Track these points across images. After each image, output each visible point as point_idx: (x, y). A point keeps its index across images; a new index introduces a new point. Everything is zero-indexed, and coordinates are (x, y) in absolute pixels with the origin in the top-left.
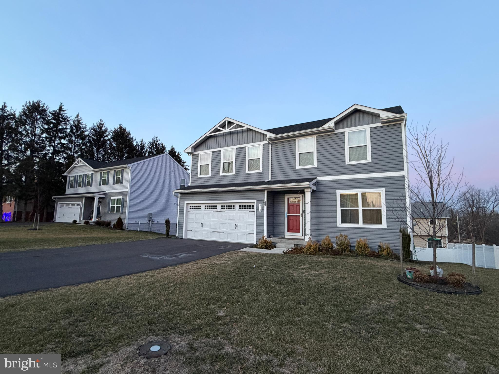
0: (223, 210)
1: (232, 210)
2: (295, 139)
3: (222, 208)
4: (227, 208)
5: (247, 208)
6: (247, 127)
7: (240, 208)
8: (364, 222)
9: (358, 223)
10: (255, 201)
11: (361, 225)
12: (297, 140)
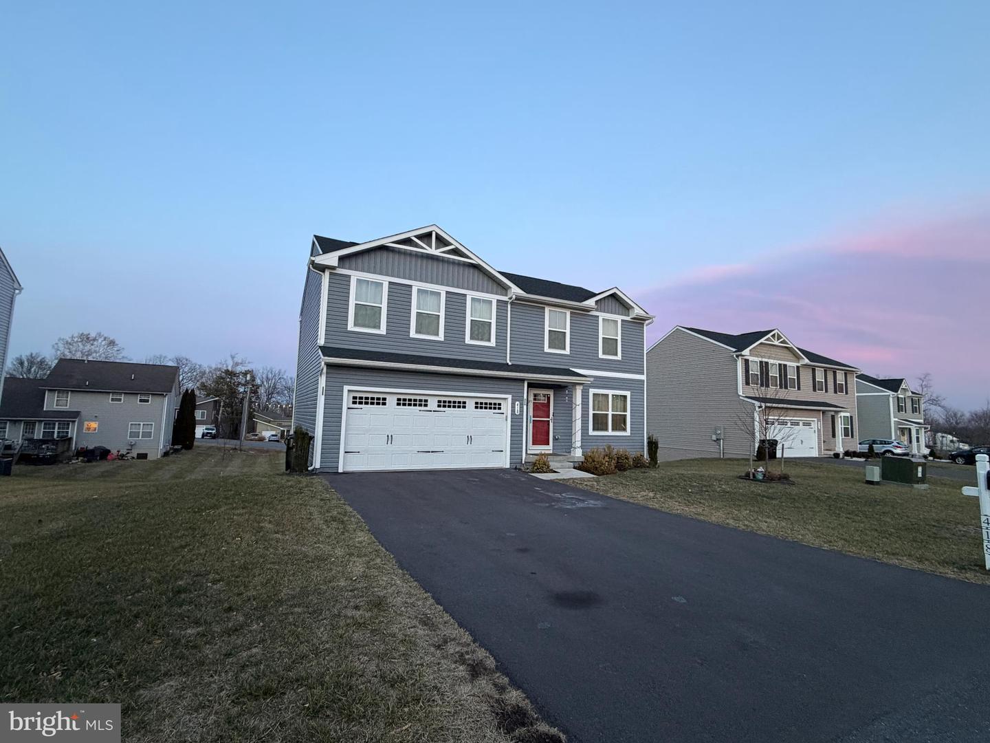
0: (442, 409)
1: (461, 409)
2: (544, 308)
3: (439, 406)
4: (449, 407)
5: (490, 408)
6: (475, 261)
7: (476, 408)
8: (613, 430)
9: (606, 429)
10: (509, 397)
11: (610, 432)
12: (547, 309)
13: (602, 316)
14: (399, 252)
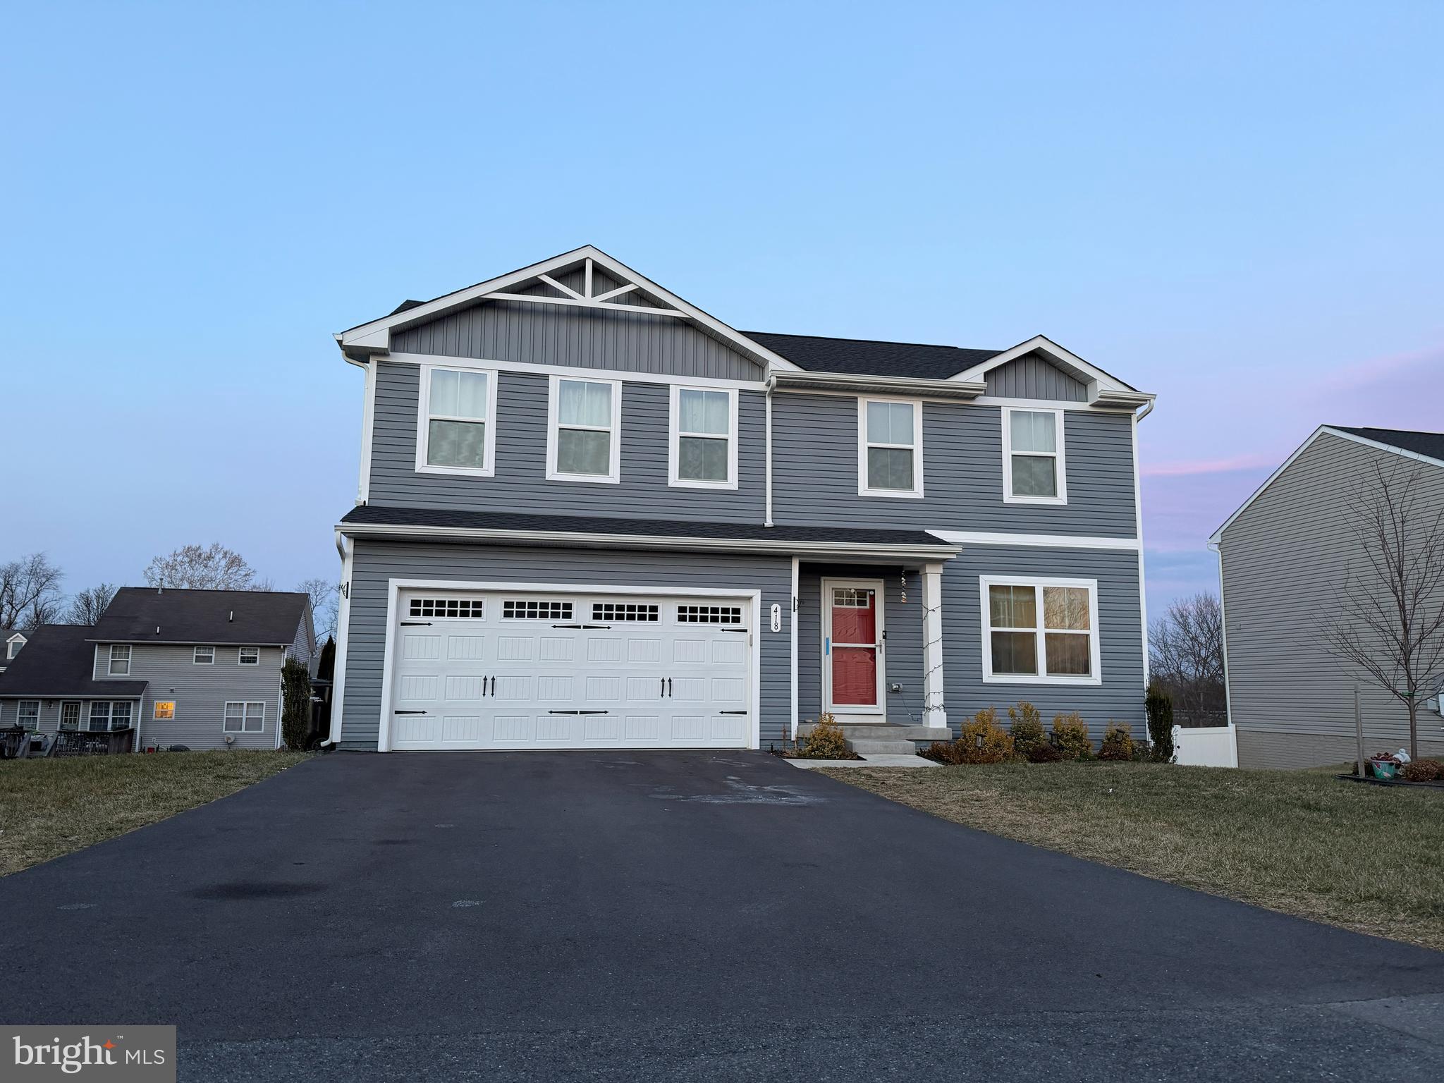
0: (603, 622)
1: (648, 622)
2: (856, 400)
3: (596, 617)
4: (620, 617)
5: (715, 619)
6: (684, 312)
8: (1051, 670)
10: (756, 594)
11: (1042, 677)
12: (863, 403)
13: (1008, 405)
14: (519, 309)
